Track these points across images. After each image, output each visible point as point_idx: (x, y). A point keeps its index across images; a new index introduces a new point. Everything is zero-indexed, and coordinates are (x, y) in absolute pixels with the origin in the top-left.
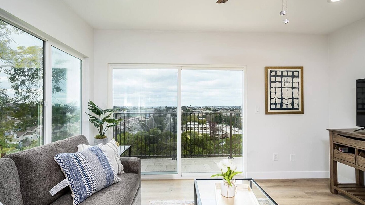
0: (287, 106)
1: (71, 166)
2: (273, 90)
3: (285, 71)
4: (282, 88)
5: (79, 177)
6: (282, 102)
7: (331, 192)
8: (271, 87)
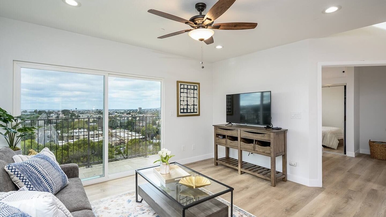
0: (190, 111)
1: (29, 173)
2: (182, 99)
3: (189, 85)
4: (187, 97)
5: (40, 182)
6: (187, 107)
7: (215, 165)
8: (181, 97)
